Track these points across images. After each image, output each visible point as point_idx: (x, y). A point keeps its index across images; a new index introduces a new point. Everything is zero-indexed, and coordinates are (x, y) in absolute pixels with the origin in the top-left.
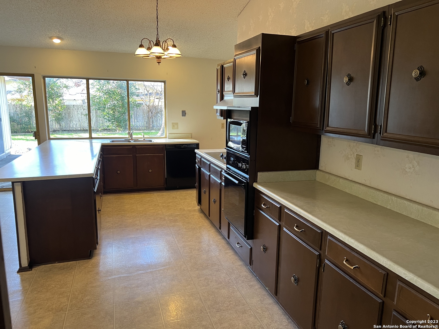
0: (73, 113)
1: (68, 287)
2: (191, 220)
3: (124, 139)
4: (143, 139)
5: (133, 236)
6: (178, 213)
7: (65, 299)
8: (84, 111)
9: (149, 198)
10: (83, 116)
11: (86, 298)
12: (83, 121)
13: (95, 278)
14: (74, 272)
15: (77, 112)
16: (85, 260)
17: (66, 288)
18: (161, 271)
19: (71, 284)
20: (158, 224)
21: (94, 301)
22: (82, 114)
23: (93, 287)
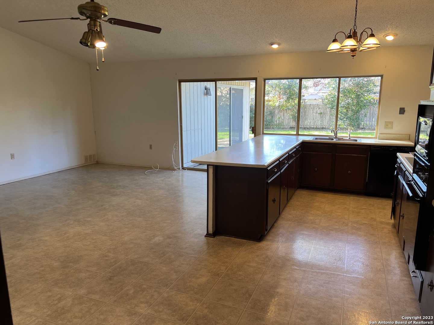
0: (309, 112)
1: (231, 259)
2: (377, 233)
3: (328, 137)
4: (348, 138)
5: (306, 233)
6: (366, 222)
7: (225, 267)
8: (319, 110)
9: (342, 200)
10: (317, 115)
11: (239, 273)
12: (317, 120)
13: (254, 259)
14: (241, 249)
15: (312, 111)
16: (254, 242)
17: (229, 259)
18: (315, 274)
19: (234, 257)
20: (337, 227)
21: (243, 278)
22: (317, 113)
23: (248, 266)
